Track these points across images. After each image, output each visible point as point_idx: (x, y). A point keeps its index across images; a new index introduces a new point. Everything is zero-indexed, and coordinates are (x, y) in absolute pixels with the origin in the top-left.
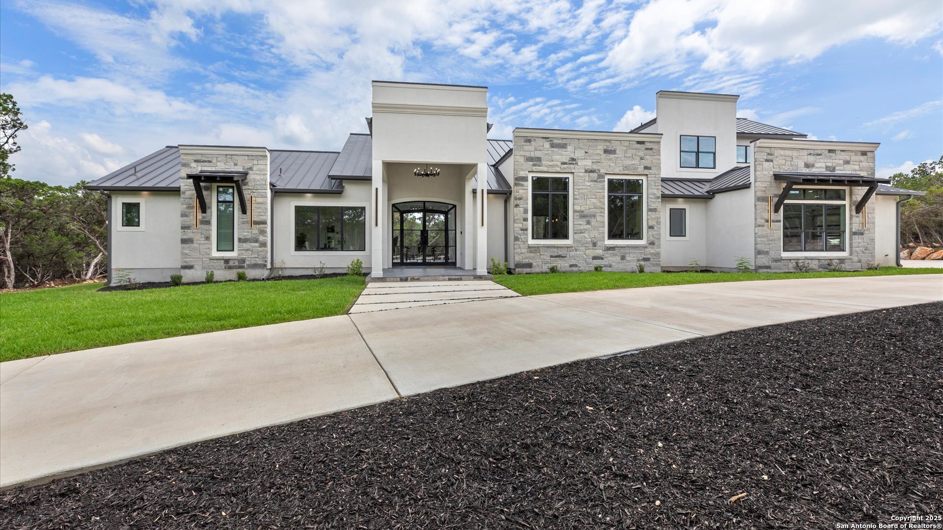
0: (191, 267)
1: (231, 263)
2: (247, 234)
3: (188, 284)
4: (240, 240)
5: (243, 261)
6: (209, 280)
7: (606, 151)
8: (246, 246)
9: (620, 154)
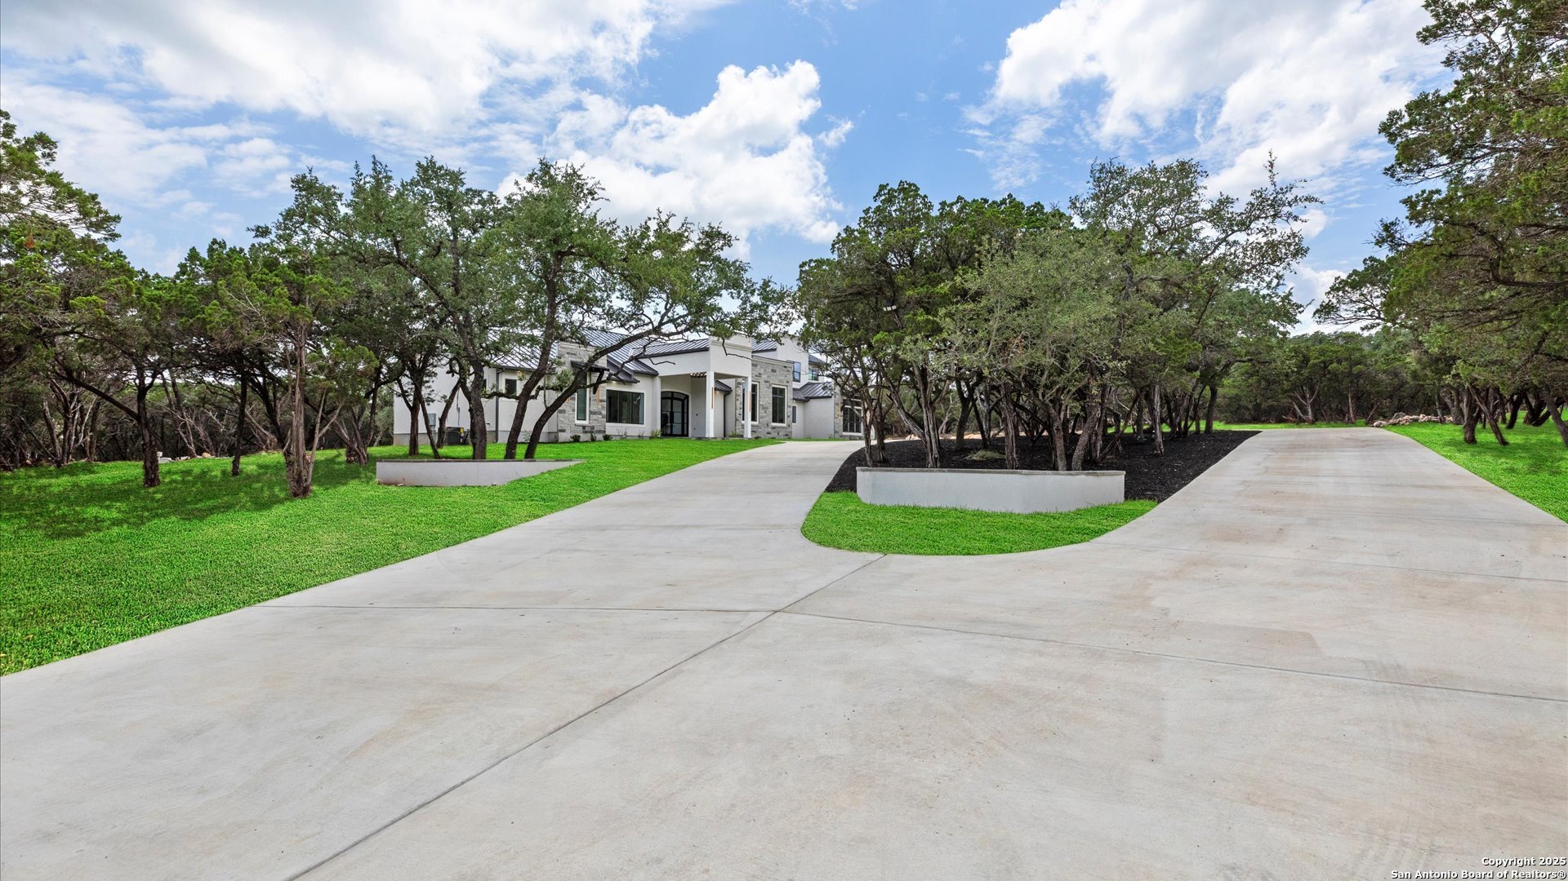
0: (563, 431)
1: (587, 429)
2: (594, 408)
3: (564, 443)
4: (591, 413)
5: (593, 428)
6: (576, 439)
7: (773, 371)
8: (595, 417)
9: (778, 372)
